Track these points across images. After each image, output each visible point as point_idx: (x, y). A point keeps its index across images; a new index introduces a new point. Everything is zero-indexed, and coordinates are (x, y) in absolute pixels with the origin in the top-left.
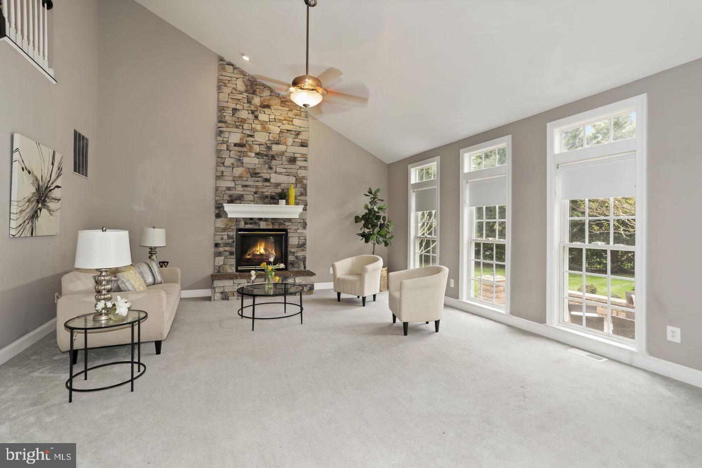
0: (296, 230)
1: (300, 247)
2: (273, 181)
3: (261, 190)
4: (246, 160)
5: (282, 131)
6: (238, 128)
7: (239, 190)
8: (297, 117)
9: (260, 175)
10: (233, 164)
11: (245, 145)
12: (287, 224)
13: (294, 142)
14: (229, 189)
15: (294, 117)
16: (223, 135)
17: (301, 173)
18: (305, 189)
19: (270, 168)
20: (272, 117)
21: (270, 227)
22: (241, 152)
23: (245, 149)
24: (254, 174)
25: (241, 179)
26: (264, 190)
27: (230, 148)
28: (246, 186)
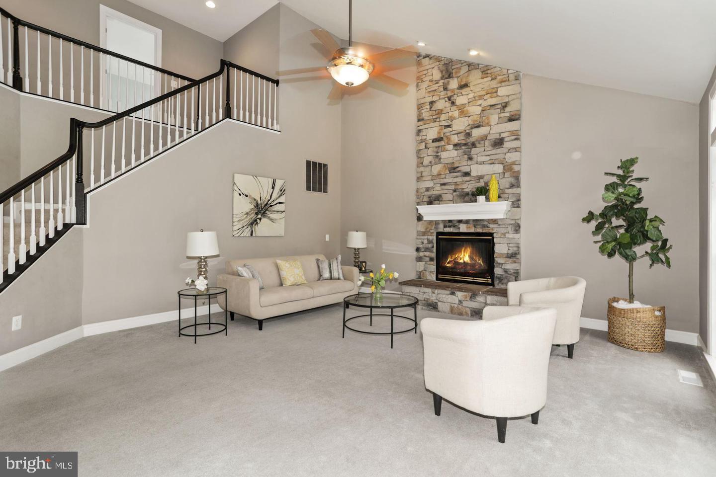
0: (504, 234)
1: (510, 258)
2: (473, 174)
3: (459, 187)
4: (444, 155)
5: (484, 109)
6: (435, 121)
7: (438, 190)
8: (503, 84)
9: (458, 169)
10: (430, 162)
11: (442, 138)
12: (491, 226)
13: (499, 118)
14: (428, 189)
15: (499, 85)
16: (421, 134)
17: (511, 157)
18: (517, 178)
19: (470, 159)
20: (471, 96)
21: (472, 230)
22: (439, 147)
23: (442, 143)
24: (453, 169)
25: (439, 176)
26: (463, 186)
27: (428, 146)
28: (444, 184)
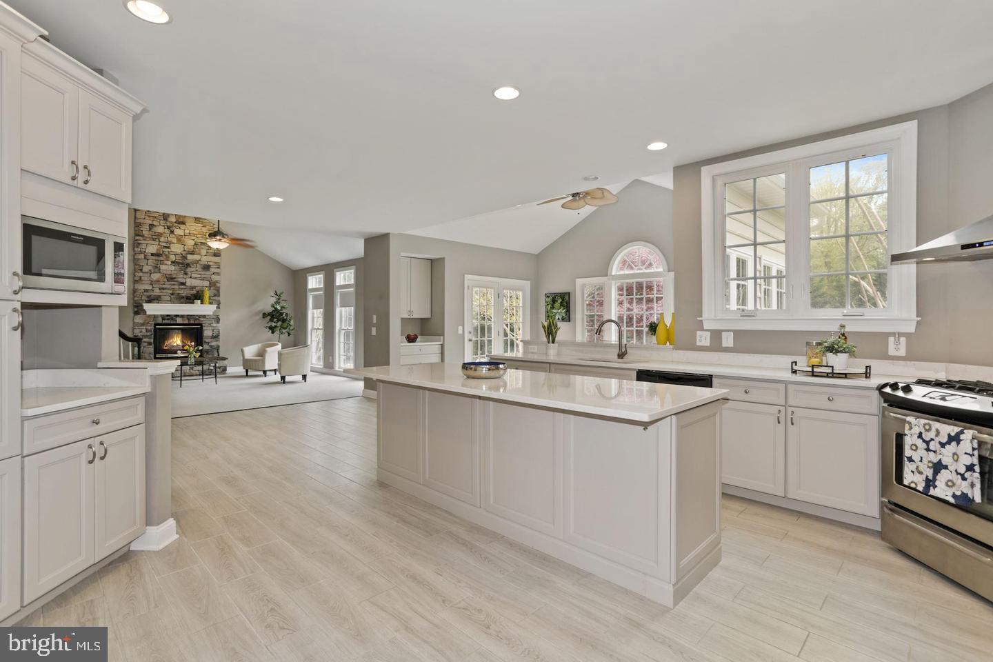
0: (210, 324)
1: (214, 338)
2: (188, 284)
3: (177, 292)
4: (163, 267)
5: (196, 243)
6: (155, 241)
7: (157, 292)
9: (176, 280)
10: (150, 271)
11: (161, 254)
12: (202, 319)
13: (207, 252)
14: (146, 291)
16: (140, 246)
17: (215, 278)
18: (218, 291)
19: (186, 274)
20: (187, 231)
21: (186, 322)
22: (158, 260)
23: (161, 258)
24: (171, 279)
25: (158, 282)
26: (180, 292)
27: (148, 257)
28: (163, 289)
